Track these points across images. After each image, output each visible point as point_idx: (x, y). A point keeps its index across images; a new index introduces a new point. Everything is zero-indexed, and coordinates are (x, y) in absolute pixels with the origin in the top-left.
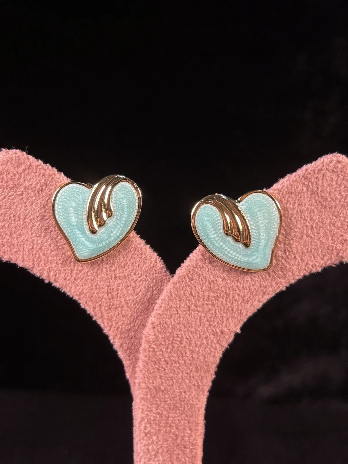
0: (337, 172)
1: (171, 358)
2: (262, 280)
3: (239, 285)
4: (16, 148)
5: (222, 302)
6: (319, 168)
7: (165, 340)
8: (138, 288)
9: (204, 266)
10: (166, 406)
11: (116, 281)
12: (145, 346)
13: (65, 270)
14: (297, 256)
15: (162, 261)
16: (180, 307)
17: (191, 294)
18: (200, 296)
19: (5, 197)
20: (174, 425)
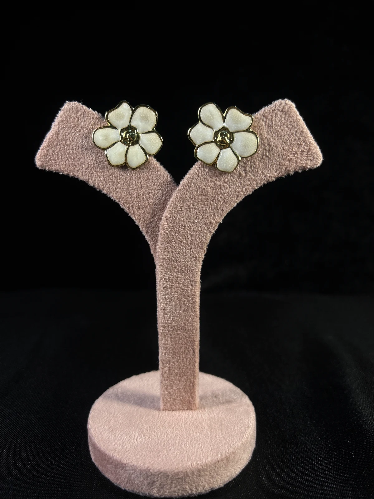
0: (285, 112)
1: (178, 240)
2: (236, 187)
3: (221, 191)
4: (75, 101)
5: (210, 202)
6: (272, 109)
7: (174, 228)
8: (156, 194)
9: (198, 178)
10: (176, 270)
11: (142, 190)
12: (162, 232)
13: (109, 182)
14: (259, 170)
15: (171, 176)
16: (183, 206)
17: (190, 197)
18: (196, 198)
19: (69, 133)
20: (181, 282)
